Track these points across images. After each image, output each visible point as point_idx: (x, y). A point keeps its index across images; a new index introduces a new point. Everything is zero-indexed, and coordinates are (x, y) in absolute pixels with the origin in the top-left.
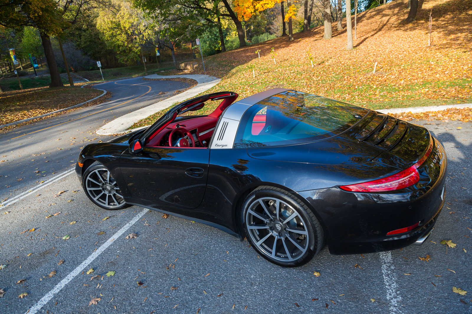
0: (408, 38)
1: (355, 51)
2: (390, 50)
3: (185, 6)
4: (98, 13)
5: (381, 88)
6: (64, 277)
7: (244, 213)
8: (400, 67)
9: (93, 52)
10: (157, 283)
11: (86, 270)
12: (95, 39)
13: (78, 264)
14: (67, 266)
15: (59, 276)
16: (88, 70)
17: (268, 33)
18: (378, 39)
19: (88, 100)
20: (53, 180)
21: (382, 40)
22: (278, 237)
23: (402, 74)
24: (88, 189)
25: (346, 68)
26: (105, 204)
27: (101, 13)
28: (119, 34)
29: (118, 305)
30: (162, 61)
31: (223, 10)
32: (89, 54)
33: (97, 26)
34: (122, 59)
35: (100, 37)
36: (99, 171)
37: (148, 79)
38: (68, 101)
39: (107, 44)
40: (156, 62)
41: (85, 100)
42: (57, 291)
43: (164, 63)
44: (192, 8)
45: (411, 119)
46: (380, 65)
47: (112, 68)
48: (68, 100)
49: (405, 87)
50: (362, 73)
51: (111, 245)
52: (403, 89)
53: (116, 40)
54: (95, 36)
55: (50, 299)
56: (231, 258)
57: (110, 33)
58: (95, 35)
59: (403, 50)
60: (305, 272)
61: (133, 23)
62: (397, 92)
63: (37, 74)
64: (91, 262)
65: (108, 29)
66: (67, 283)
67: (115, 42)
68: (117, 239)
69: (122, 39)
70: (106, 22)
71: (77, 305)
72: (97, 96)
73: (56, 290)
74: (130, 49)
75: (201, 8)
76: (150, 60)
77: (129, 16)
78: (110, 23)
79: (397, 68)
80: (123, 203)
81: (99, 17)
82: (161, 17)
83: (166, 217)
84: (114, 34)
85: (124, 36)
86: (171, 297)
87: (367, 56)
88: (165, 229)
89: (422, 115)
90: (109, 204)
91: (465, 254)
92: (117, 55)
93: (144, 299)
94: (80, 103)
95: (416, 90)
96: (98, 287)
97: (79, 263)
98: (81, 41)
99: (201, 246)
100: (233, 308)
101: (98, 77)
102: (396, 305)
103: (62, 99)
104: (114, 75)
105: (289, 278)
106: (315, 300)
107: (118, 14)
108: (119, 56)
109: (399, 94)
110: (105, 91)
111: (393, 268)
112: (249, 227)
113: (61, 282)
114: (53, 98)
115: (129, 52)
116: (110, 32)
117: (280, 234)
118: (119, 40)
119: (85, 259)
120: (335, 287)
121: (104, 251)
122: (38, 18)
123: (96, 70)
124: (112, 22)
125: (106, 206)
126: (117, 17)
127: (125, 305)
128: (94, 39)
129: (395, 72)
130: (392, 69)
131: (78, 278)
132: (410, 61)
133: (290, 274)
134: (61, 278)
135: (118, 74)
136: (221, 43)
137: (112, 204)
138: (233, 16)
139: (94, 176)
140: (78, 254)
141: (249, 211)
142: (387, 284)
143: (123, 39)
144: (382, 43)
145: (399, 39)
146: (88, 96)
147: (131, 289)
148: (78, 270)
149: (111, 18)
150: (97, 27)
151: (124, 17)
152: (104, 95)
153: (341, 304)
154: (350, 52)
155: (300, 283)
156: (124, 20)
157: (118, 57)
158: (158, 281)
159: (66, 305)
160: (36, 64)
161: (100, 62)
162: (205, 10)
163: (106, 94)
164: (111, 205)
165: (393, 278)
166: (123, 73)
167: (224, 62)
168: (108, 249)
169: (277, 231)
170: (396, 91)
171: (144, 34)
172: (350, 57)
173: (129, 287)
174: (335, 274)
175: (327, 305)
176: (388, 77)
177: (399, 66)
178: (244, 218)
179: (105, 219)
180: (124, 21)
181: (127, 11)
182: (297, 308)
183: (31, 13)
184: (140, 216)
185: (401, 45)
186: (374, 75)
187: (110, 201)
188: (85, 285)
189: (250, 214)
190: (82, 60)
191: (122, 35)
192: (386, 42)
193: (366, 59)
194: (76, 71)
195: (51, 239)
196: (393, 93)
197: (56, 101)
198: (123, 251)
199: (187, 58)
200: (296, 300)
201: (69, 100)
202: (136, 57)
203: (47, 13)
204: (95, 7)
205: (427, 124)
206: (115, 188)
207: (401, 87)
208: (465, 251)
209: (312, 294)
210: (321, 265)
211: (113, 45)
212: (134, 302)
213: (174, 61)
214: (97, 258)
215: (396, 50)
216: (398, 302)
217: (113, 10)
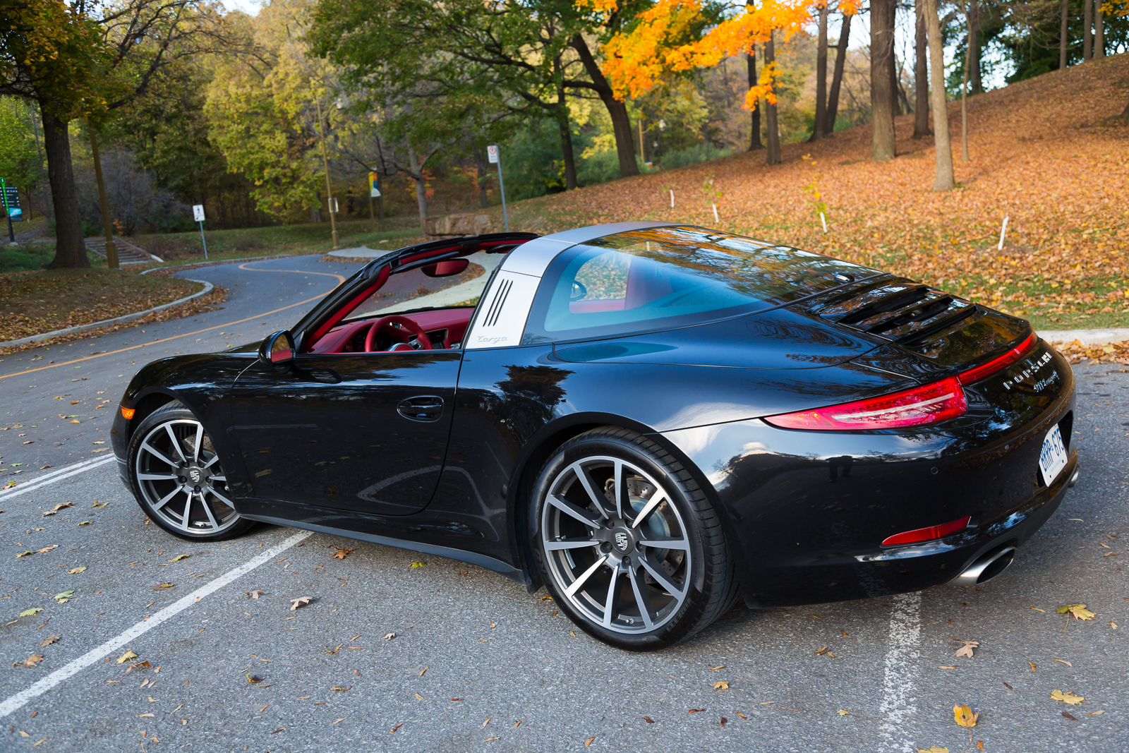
0: (1121, 163)
1: (959, 194)
2: (1063, 193)
3: (463, 54)
4: (212, 73)
5: (1011, 283)
6: (57, 667)
7: (538, 505)
8: (1079, 236)
9: (183, 180)
10: (299, 679)
11: (117, 654)
12: (194, 143)
13: (95, 643)
14: (67, 646)
15: (45, 666)
16: (165, 230)
17: (712, 144)
18: (1031, 164)
19: (155, 306)
20: (41, 482)
21: (1045, 166)
22: (622, 569)
23: (1082, 252)
24: (141, 477)
25: (921, 235)
26: (180, 522)
27: (221, 72)
28: (267, 132)
29: (193, 717)
30: (387, 215)
31: (574, 68)
32: (172, 184)
33: (205, 107)
34: (267, 202)
35: (209, 139)
36: (173, 426)
37: (339, 258)
38: (100, 305)
39: (228, 158)
40: (367, 216)
41: (149, 303)
42: (38, 693)
43: (391, 219)
44: (483, 61)
45: (1078, 358)
46: (1024, 230)
47: (235, 227)
48: (99, 302)
49: (1081, 283)
50: (964, 248)
51: (188, 609)
52: (1074, 287)
53: (257, 148)
54: (195, 135)
55: (19, 706)
56: (500, 635)
57: (241, 127)
58: (198, 132)
59: (1103, 194)
60: (685, 662)
61: (310, 101)
62: (1054, 295)
63: (15, 237)
64: (130, 639)
65: (235, 116)
66: (66, 678)
67: (252, 154)
68: (206, 597)
69: (273, 145)
70: (233, 96)
71: (86, 716)
72: (184, 296)
73: (38, 689)
74: (294, 174)
75: (508, 61)
76: (351, 209)
77: (299, 80)
78: (243, 98)
79: (1070, 236)
80: (232, 520)
81: (213, 83)
82: (393, 85)
83: (341, 557)
84: (253, 131)
85: (281, 139)
86: (329, 705)
87: (991, 207)
88: (336, 580)
89: (1110, 350)
90: (191, 524)
91: (1113, 631)
92: (253, 191)
93: (259, 708)
94: (131, 313)
95: (1109, 289)
96: (144, 684)
97: (97, 643)
98: (153, 149)
99: (426, 613)
100: (485, 724)
101: (192, 253)
102: (899, 721)
103: (81, 297)
104: (238, 249)
105: (642, 673)
106: (696, 711)
107: (270, 76)
108: (259, 194)
109: (1058, 299)
110: (207, 284)
111: (914, 656)
112: (548, 546)
113: (50, 676)
114: (58, 294)
115: (291, 183)
117: (625, 559)
118: (263, 148)
119: (115, 635)
120: (754, 690)
121: (169, 619)
122: (45, 71)
123: (187, 230)
124: (249, 97)
125: (184, 527)
126: (266, 83)
127: (210, 717)
128: (191, 145)
129: (1063, 246)
130: (1055, 239)
131: (93, 668)
132: (1112, 220)
133: (645, 666)
134: (50, 669)
135: (251, 246)
136: (564, 168)
137: (200, 524)
138: (602, 88)
139: (161, 441)
140: (98, 626)
141: (551, 499)
142: (890, 684)
143: (278, 147)
144: (1043, 174)
145: (1095, 165)
146: (159, 295)
147: (229, 689)
148: (97, 654)
149: (248, 86)
150: (205, 111)
151: (284, 84)
152: (205, 294)
153: (761, 720)
154: (943, 195)
155: (668, 682)
156: (286, 93)
157: (257, 197)
158: (303, 675)
159: (60, 716)
160: (16, 206)
161: (201, 207)
162: (521, 69)
163: (212, 292)
164: (198, 527)
165: (909, 675)
166: (265, 244)
167: (567, 214)
168: (180, 616)
169: (619, 553)
170: (1050, 293)
171: (340, 134)
172: (941, 207)
173: (225, 685)
174: (762, 666)
175: (724, 721)
176: (1038, 261)
177: (1078, 232)
178: (537, 520)
179: (177, 559)
180: (284, 95)
181: (295, 67)
182: (648, 724)
183: (29, 53)
184: (273, 555)
185: (1100, 182)
186: (1000, 253)
187: (197, 514)
188: (110, 682)
189: (552, 509)
190: (150, 202)
191: (274, 133)
192: (1055, 173)
193: (988, 213)
194: (129, 233)
195: (28, 598)
196: (1042, 296)
197: (66, 304)
198: (218, 621)
199: (461, 208)
200: (649, 712)
201: (103, 301)
202: (310, 199)
203: (72, 57)
204: (207, 51)
205: (1117, 372)
206: (213, 477)
207: (1067, 281)
208: (1114, 626)
209: (692, 701)
210: (732, 650)
211: (246, 162)
212: (233, 713)
213: (422, 216)
214: (149, 633)
215: (1083, 194)
216: (905, 716)
217: (257, 63)
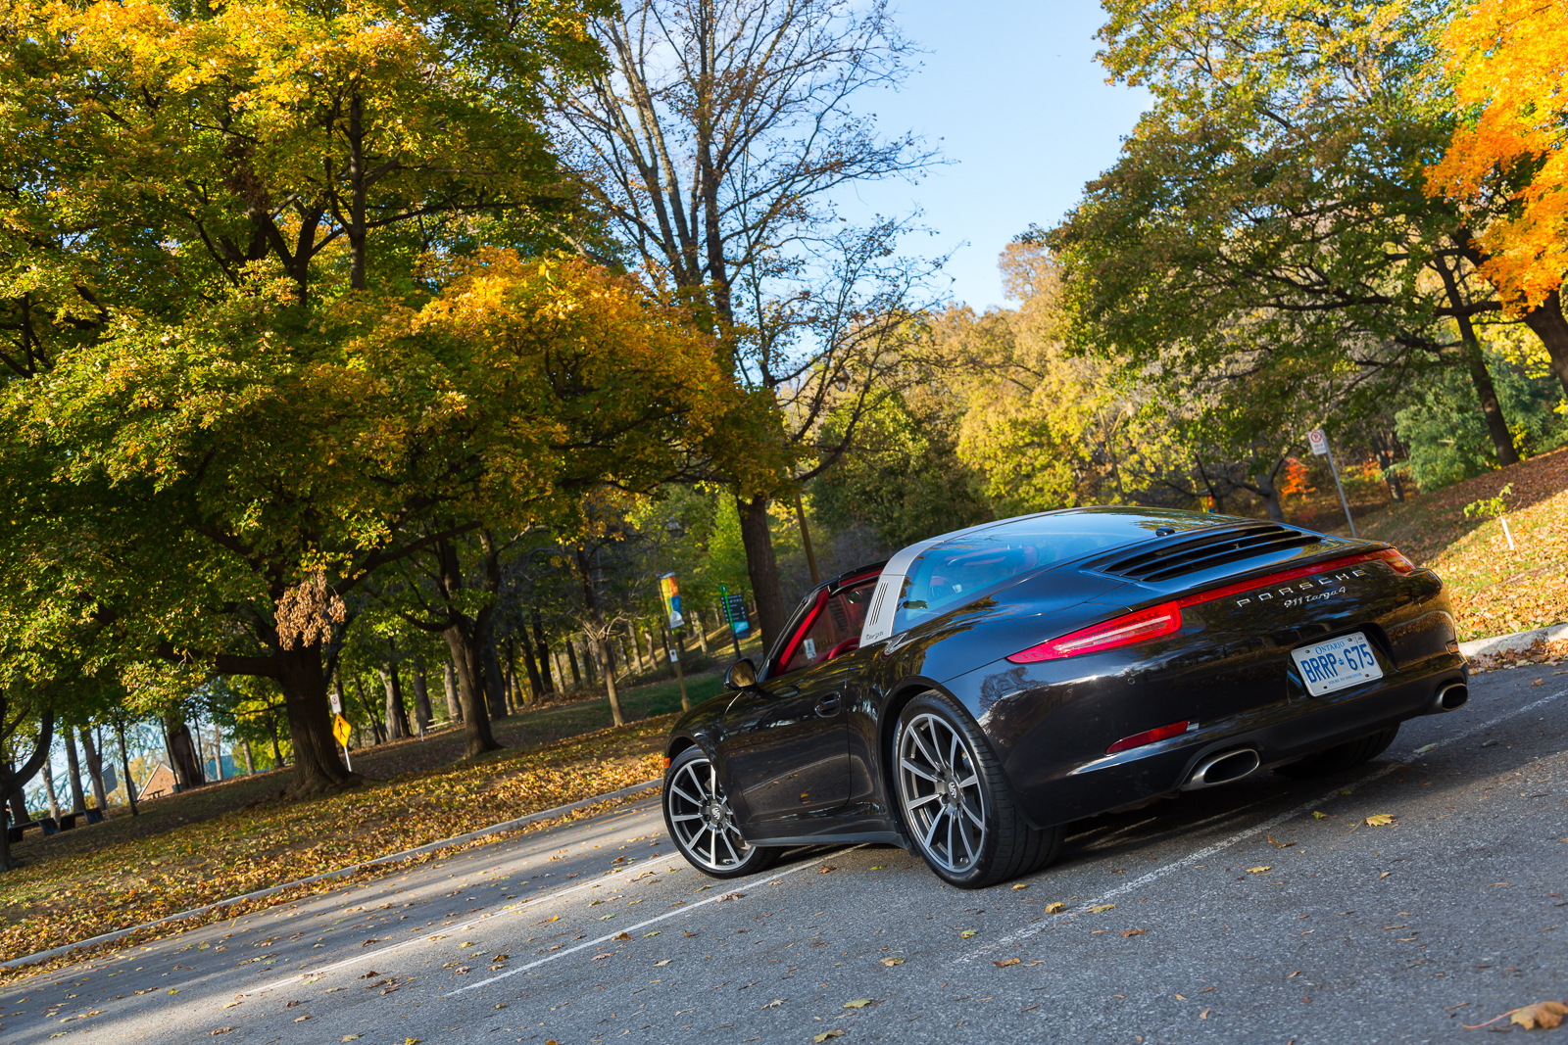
4: (966, 402)
7: (896, 770)
12: (951, 500)
22: (954, 816)
27: (977, 399)
28: (1044, 468)
33: (958, 450)
35: (969, 490)
36: (693, 766)
39: (997, 512)
53: (1032, 492)
54: (952, 489)
57: (1009, 467)
58: (954, 484)
61: (1096, 413)
65: (999, 453)
67: (1028, 501)
69: (1054, 483)
70: (994, 427)
77: (1079, 388)
78: (1007, 428)
81: (968, 416)
83: (825, 872)
84: (1024, 470)
85: (1064, 472)
98: (900, 518)
107: (1040, 389)
112: (909, 806)
116: (1007, 466)
118: (1041, 490)
124: (1014, 424)
125: (713, 865)
126: (1034, 400)
139: (686, 783)
141: (903, 763)
143: (1060, 485)
149: (1012, 411)
150: (959, 453)
151: (1059, 398)
156: (1063, 409)
160: (741, 620)
169: (954, 801)
178: (899, 784)
180: (1061, 411)
189: (907, 772)
191: (1053, 467)
206: (730, 813)
217: (1022, 376)
